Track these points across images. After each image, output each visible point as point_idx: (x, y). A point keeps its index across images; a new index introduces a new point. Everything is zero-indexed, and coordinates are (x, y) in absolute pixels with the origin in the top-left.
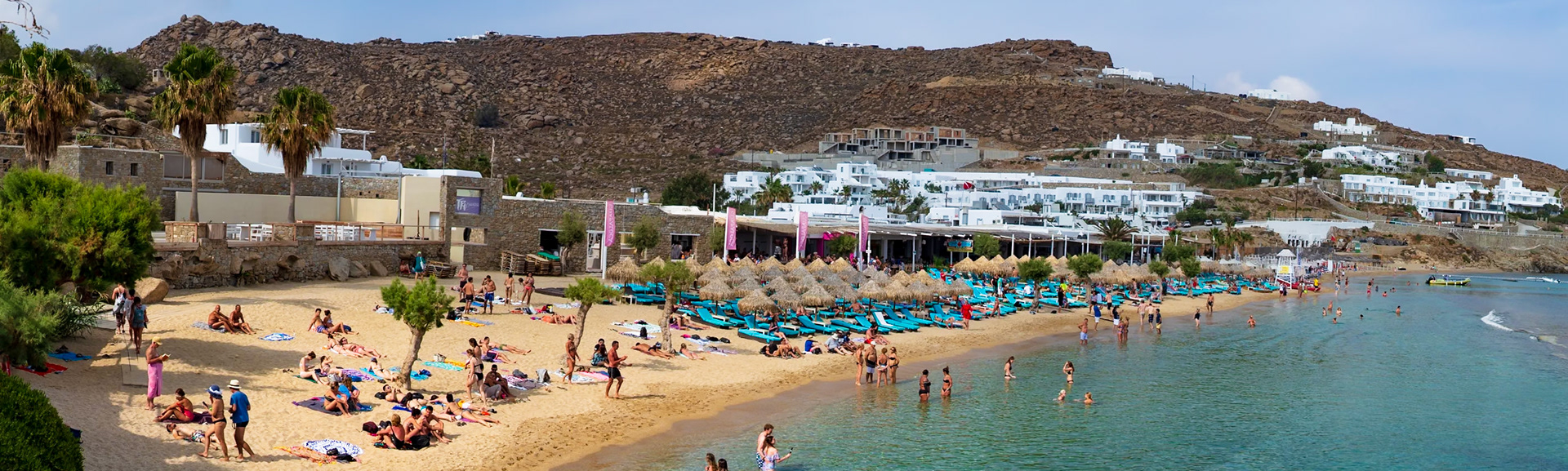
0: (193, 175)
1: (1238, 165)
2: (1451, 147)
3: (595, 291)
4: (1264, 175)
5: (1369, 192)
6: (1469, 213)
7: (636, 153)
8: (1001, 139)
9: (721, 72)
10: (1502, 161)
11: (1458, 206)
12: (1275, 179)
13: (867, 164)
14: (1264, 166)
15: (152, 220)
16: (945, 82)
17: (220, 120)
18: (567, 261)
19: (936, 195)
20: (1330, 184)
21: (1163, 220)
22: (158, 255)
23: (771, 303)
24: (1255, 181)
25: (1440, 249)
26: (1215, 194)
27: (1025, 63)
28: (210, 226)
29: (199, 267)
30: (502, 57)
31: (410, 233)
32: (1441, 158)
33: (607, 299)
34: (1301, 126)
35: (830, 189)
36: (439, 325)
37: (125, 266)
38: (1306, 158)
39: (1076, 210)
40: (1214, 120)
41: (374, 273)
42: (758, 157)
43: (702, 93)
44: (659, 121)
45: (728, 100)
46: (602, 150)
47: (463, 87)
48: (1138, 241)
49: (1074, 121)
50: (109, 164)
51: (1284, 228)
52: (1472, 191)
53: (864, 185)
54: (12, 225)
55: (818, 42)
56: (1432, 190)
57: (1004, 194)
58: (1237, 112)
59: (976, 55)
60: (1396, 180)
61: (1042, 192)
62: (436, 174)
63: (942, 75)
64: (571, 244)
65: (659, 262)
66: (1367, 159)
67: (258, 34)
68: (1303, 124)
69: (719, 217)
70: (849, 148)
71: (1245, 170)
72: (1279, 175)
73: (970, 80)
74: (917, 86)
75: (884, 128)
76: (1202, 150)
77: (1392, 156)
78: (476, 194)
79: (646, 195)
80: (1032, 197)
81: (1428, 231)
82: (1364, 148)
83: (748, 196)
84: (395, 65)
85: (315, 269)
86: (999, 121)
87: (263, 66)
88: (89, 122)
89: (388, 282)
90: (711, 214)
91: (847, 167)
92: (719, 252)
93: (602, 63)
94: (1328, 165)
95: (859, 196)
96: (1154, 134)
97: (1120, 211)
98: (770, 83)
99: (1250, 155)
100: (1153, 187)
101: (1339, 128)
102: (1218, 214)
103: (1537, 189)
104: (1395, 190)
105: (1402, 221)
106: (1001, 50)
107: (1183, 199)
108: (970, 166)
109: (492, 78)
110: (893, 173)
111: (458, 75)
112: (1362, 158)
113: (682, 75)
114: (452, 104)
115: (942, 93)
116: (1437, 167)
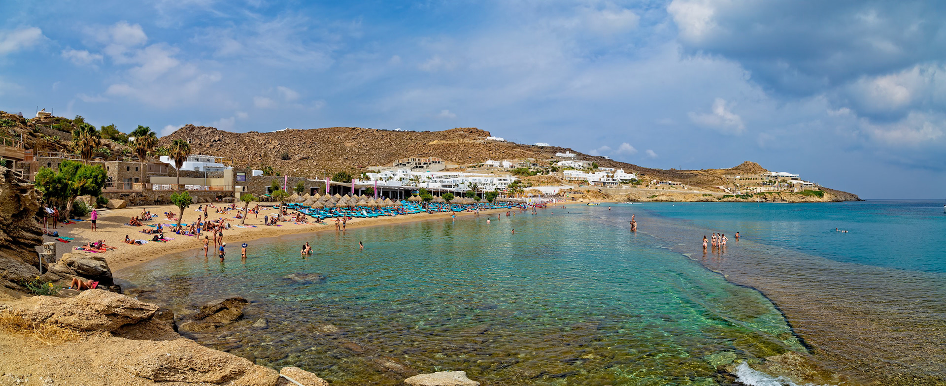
1: (529, 168)
2: (601, 160)
4: (538, 172)
5: (572, 176)
6: (606, 183)
8: (453, 161)
9: (363, 140)
10: (618, 164)
11: (602, 180)
12: (542, 173)
13: (408, 170)
14: (538, 169)
16: (435, 142)
20: (559, 174)
21: (504, 188)
24: (535, 174)
25: (595, 195)
26: (521, 178)
27: (461, 135)
30: (290, 136)
32: (597, 164)
35: (395, 178)
38: (552, 165)
40: (522, 153)
42: (373, 168)
43: (356, 147)
44: (342, 157)
45: (364, 149)
46: (323, 167)
47: (277, 147)
49: (476, 155)
51: (544, 189)
52: (607, 175)
53: (407, 177)
55: (395, 130)
56: (594, 175)
59: (446, 133)
60: (581, 172)
61: (464, 178)
63: (435, 140)
66: (572, 165)
68: (552, 154)
70: (403, 165)
71: (532, 170)
72: (543, 171)
73: (443, 142)
74: (426, 144)
75: (414, 158)
76: (517, 164)
77: (581, 164)
81: (592, 188)
82: (571, 161)
84: (255, 140)
86: (452, 155)
87: (212, 141)
91: (401, 171)
93: (323, 137)
94: (559, 168)
95: (405, 181)
96: (503, 158)
97: (491, 184)
98: (378, 143)
99: (534, 165)
100: (501, 176)
101: (564, 155)
102: (522, 185)
103: (629, 173)
104: (582, 175)
105: (583, 185)
106: (454, 132)
107: (511, 180)
108: (442, 170)
109: (286, 143)
110: (417, 173)
111: (276, 143)
112: (571, 165)
113: (350, 141)
114: (273, 153)
115: (434, 146)
116: (596, 167)
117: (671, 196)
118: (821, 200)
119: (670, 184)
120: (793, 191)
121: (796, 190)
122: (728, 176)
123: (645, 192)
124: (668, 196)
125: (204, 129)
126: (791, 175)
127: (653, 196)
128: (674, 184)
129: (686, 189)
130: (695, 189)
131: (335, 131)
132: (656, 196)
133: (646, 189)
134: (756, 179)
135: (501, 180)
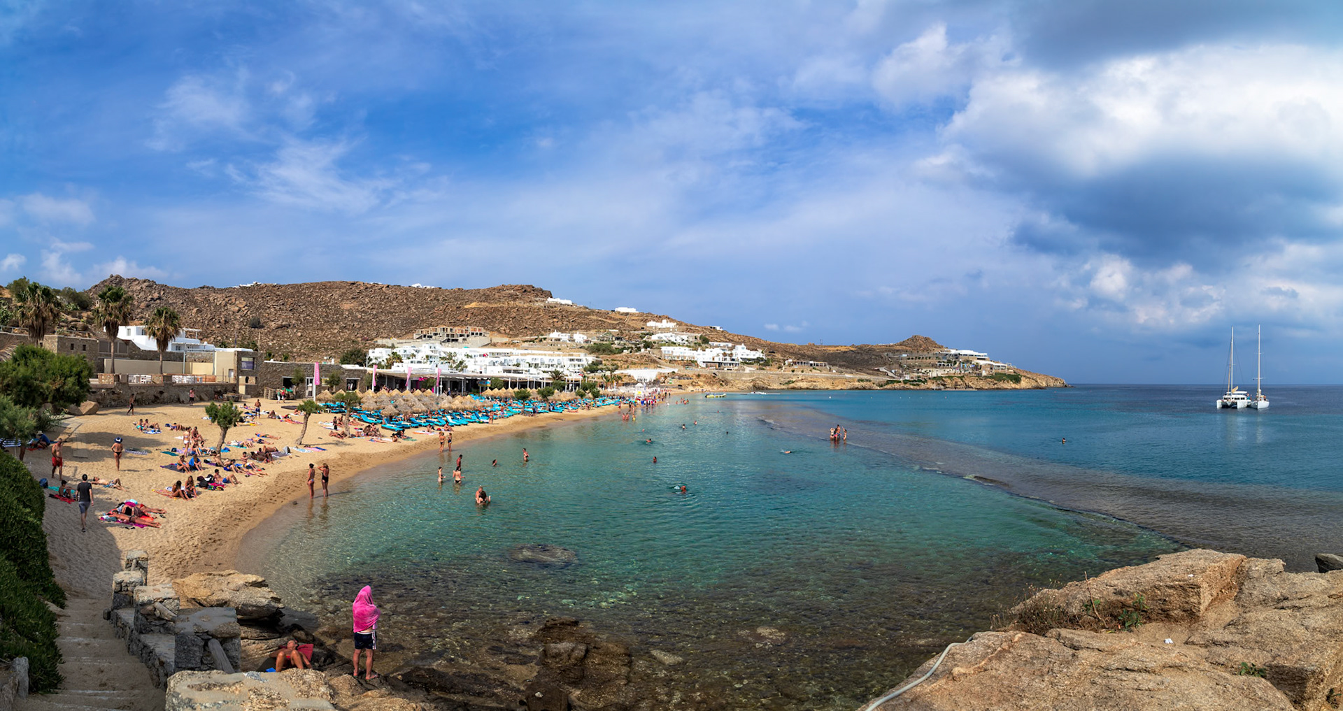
0: (112, 351)
1: (612, 343)
2: (712, 331)
3: (312, 407)
4: (625, 348)
5: (674, 354)
6: (722, 363)
7: (326, 340)
8: (501, 333)
9: (367, 300)
10: (736, 337)
11: (717, 360)
12: (630, 349)
13: (437, 344)
14: (625, 344)
15: (90, 372)
16: (473, 305)
17: (125, 324)
18: (296, 393)
19: (469, 359)
20: (656, 351)
21: (577, 371)
22: (94, 390)
23: (397, 412)
24: (621, 351)
25: (709, 380)
26: (602, 358)
27: (511, 296)
28: (120, 376)
29: (115, 397)
30: (262, 294)
31: (219, 380)
32: (707, 337)
33: (318, 410)
34: (640, 325)
35: (419, 357)
36: (235, 425)
37: (75, 395)
38: (644, 339)
39: (536, 366)
40: (600, 322)
41: (201, 400)
42: (384, 341)
43: (358, 311)
44: (337, 324)
45: (370, 314)
46: (310, 339)
47: (243, 309)
48: (568, 381)
49: (535, 323)
50: (72, 345)
51: (636, 373)
52: (723, 352)
53: (435, 355)
54: (17, 373)
55: (414, 286)
56: (704, 352)
57: (502, 359)
58: (611, 318)
59: (488, 292)
60: (687, 348)
61: (520, 357)
62: (231, 350)
63: (472, 301)
64: (298, 384)
65: (341, 391)
66: (673, 339)
67: (146, 284)
68: (642, 323)
69: (369, 370)
70: (428, 337)
71: (616, 346)
72: (632, 348)
73: (485, 304)
74: (460, 307)
75: (444, 327)
76: (595, 337)
77: (685, 337)
78: (251, 360)
79: (333, 360)
80: (515, 360)
81: (703, 372)
82: (671, 334)
83: (380, 360)
84: (211, 299)
85: (172, 398)
86: (499, 323)
87: (148, 299)
88: (63, 324)
89: (209, 404)
90: (366, 368)
91: (427, 346)
92: (369, 387)
93: (309, 296)
94: (655, 343)
95: (433, 360)
96: (573, 329)
97: (557, 366)
98: (390, 305)
99: (618, 339)
100: (572, 355)
101: (659, 325)
102: (604, 367)
103: (753, 350)
104: (687, 353)
105: (691, 368)
106: (500, 290)
107: (587, 360)
108: (486, 345)
109: (257, 304)
110: (449, 348)
111: (241, 303)
112: (671, 339)
113: (348, 302)
114: (238, 317)
115: (473, 310)
116: (705, 341)
117: (815, 382)
118: (1017, 386)
119: (811, 365)
120: (981, 374)
121: (984, 373)
122: (891, 355)
123: (776, 376)
124: (809, 382)
125: (137, 282)
126: (977, 354)
127: (789, 383)
128: (817, 365)
129: (834, 371)
130: (846, 372)
131: (326, 287)
132: (793, 382)
133: (779, 372)
134: (930, 358)
135: (573, 360)
